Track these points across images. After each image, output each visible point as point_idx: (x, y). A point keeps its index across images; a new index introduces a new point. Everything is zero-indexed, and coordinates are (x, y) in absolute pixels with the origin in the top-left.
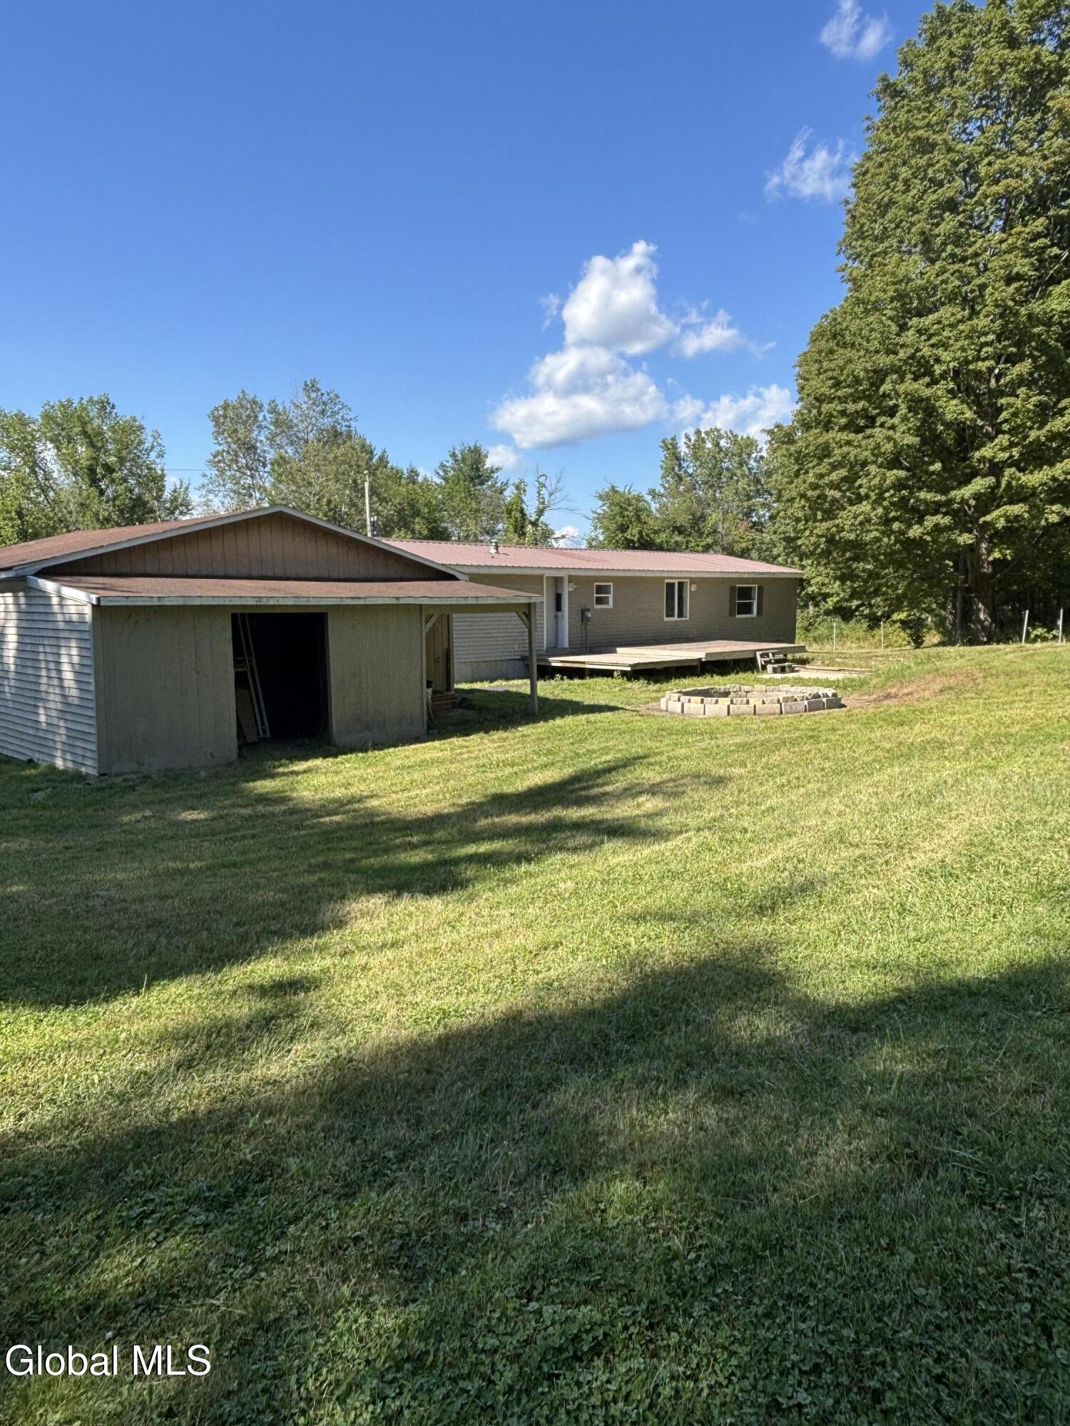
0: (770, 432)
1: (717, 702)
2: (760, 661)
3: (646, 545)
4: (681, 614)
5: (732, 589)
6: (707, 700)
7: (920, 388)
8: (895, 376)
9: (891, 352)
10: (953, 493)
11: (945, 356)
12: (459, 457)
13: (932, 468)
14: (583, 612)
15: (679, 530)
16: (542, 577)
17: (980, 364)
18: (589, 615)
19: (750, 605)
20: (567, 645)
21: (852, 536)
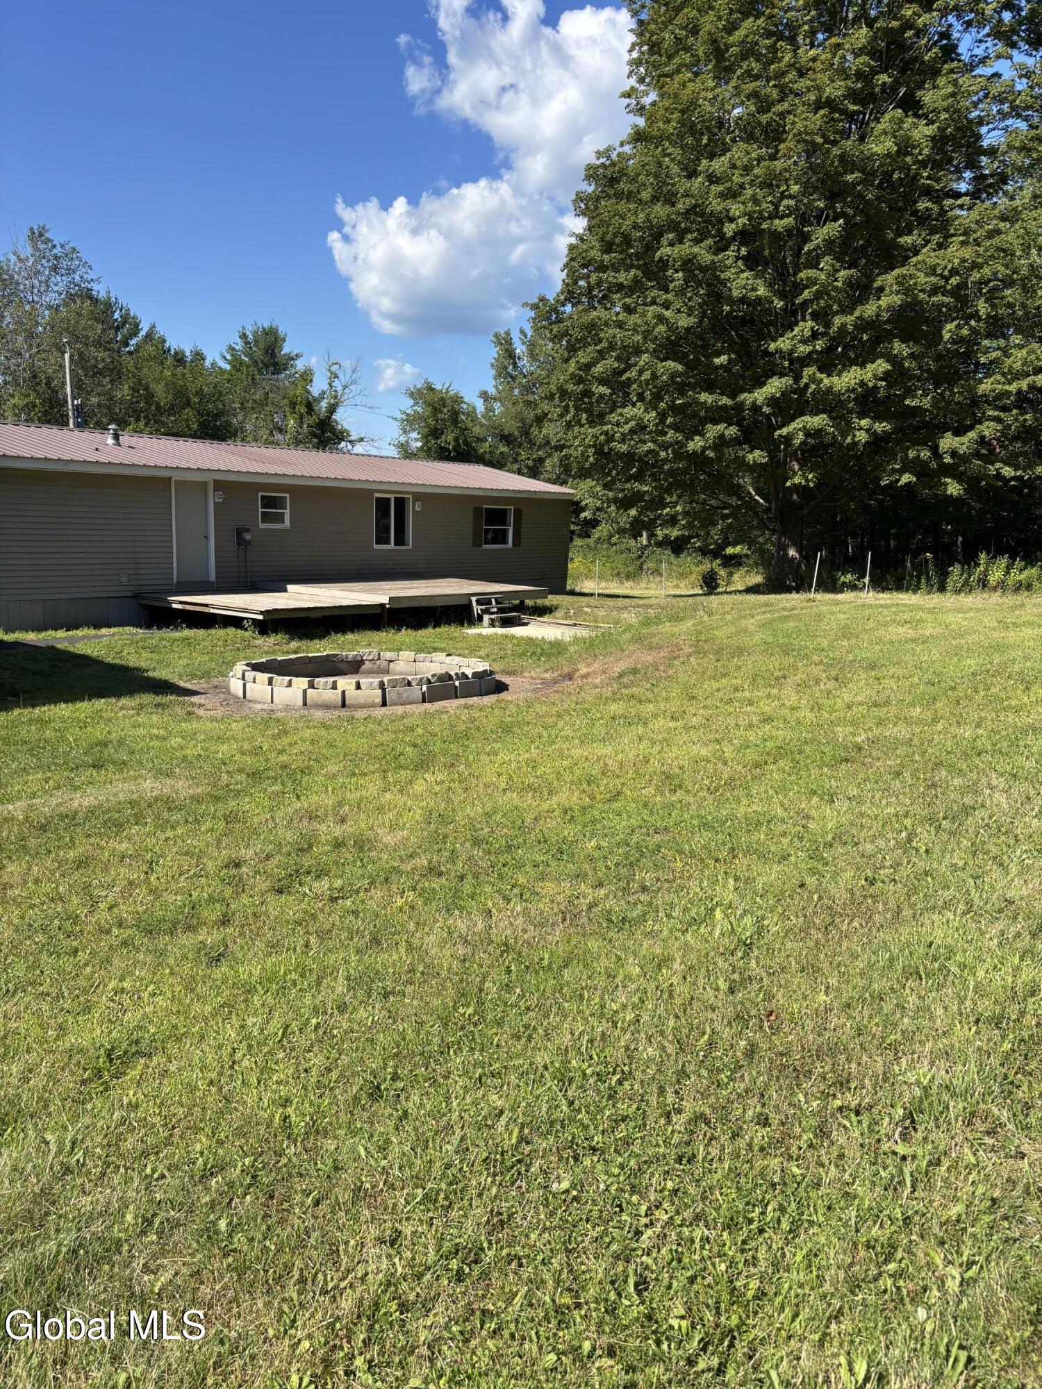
0: (535, 307)
1: (290, 684)
2: (477, 609)
3: (464, 454)
4: (400, 540)
5: (478, 511)
6: (278, 679)
7: (703, 253)
8: (671, 236)
9: (670, 200)
10: (743, 396)
11: (735, 209)
12: (251, 338)
13: (717, 361)
14: (240, 532)
15: (507, 439)
16: (170, 479)
17: (777, 222)
18: (248, 537)
19: (505, 532)
20: (213, 578)
21: (623, 448)
